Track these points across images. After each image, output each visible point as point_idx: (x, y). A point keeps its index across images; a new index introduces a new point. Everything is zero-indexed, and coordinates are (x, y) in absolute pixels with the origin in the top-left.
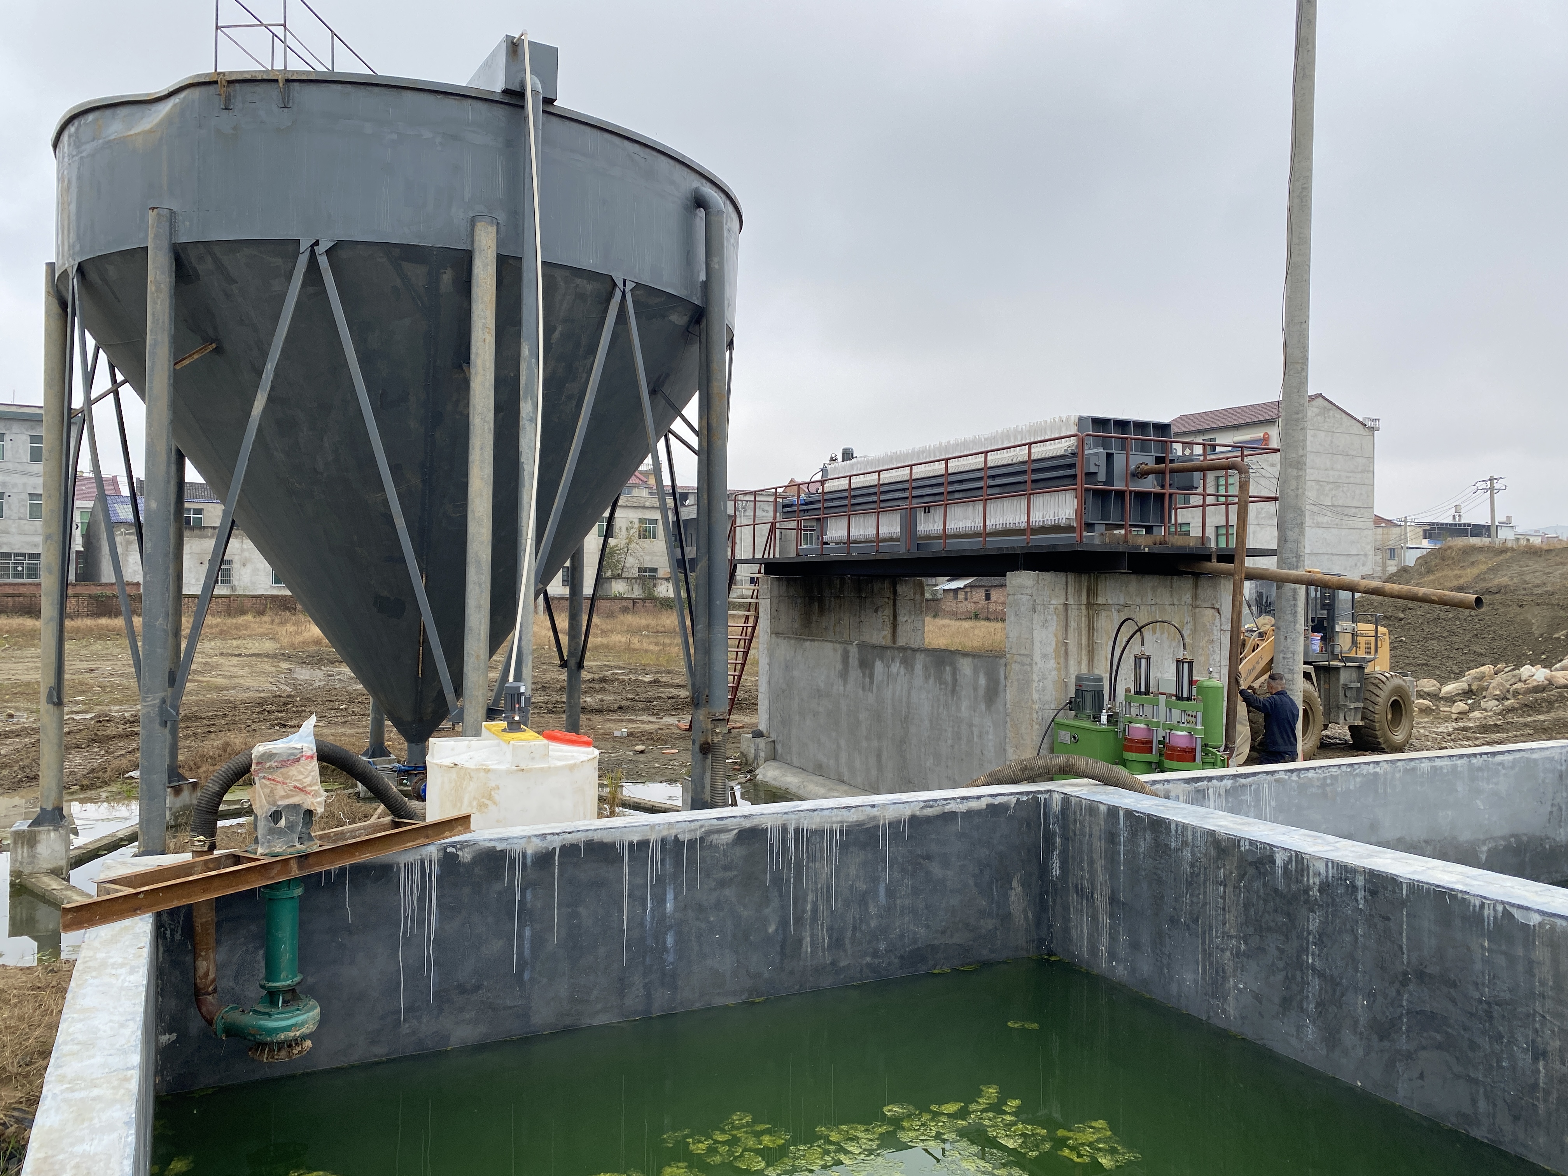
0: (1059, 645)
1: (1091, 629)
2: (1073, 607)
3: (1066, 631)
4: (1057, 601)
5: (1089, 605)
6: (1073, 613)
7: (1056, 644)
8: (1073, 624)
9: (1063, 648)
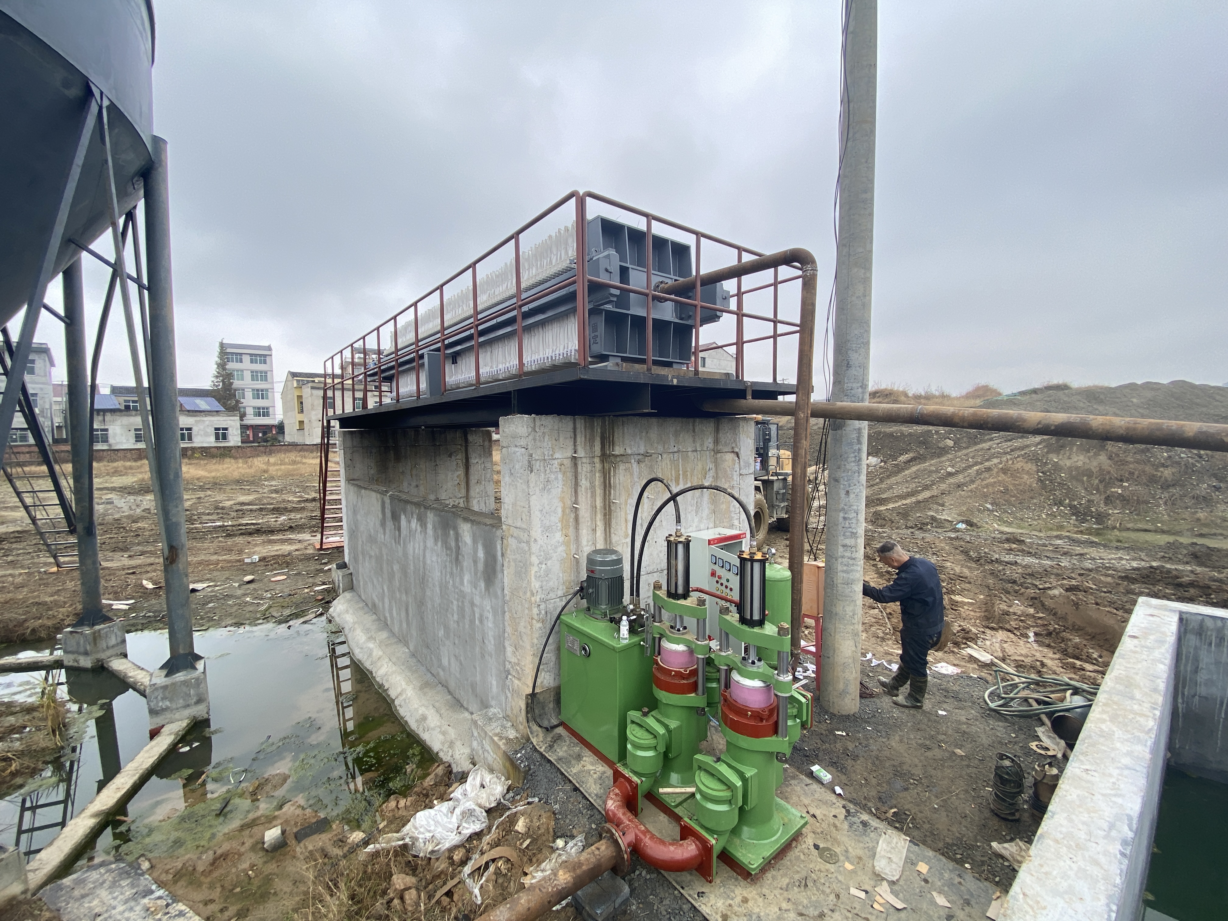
0: (568, 511)
1: (607, 486)
2: (584, 460)
3: (576, 492)
4: (563, 454)
5: (605, 457)
6: (584, 469)
7: (563, 511)
8: (584, 483)
9: (573, 515)
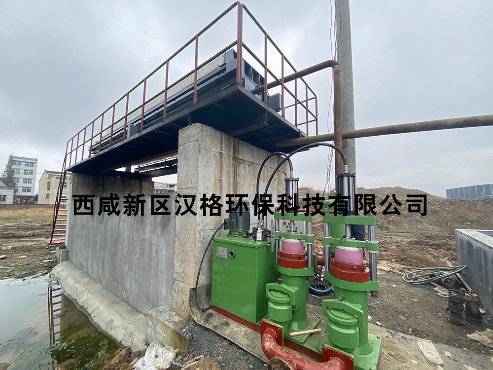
1: (235, 173)
2: (225, 156)
3: (221, 172)
4: (215, 150)
5: (235, 158)
6: (225, 161)
7: (215, 181)
8: (225, 168)
9: (219, 184)
